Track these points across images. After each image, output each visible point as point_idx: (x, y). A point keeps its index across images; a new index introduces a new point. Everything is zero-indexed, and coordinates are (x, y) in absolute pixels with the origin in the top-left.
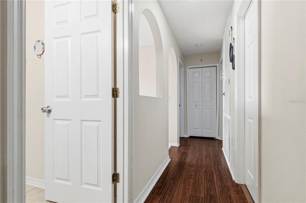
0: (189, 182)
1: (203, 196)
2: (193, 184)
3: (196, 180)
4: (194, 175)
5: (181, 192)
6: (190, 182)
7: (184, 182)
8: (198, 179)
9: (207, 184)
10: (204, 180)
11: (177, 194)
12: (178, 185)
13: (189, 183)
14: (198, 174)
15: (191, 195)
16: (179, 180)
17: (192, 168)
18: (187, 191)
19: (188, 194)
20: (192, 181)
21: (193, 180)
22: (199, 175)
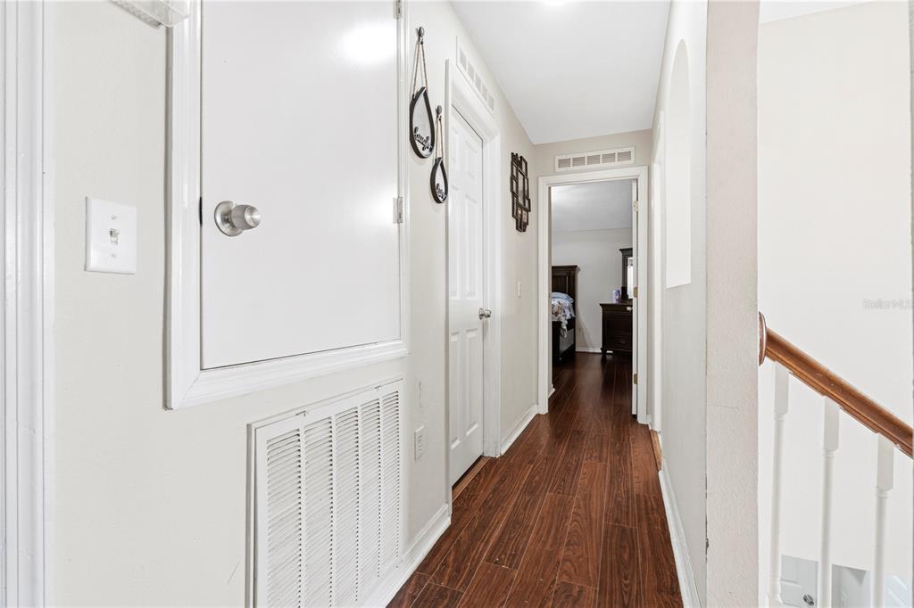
0: (577, 521)
1: (548, 493)
2: (566, 518)
3: (557, 530)
4: (560, 544)
5: (594, 501)
6: (575, 523)
7: (591, 525)
8: (549, 532)
9: (530, 517)
10: (532, 527)
11: (602, 497)
12: (606, 515)
13: (578, 518)
14: (548, 547)
15: (574, 495)
16: (606, 532)
17: (565, 579)
18: (582, 503)
19: (580, 497)
20: (569, 525)
21: (567, 527)
22: (545, 543)
